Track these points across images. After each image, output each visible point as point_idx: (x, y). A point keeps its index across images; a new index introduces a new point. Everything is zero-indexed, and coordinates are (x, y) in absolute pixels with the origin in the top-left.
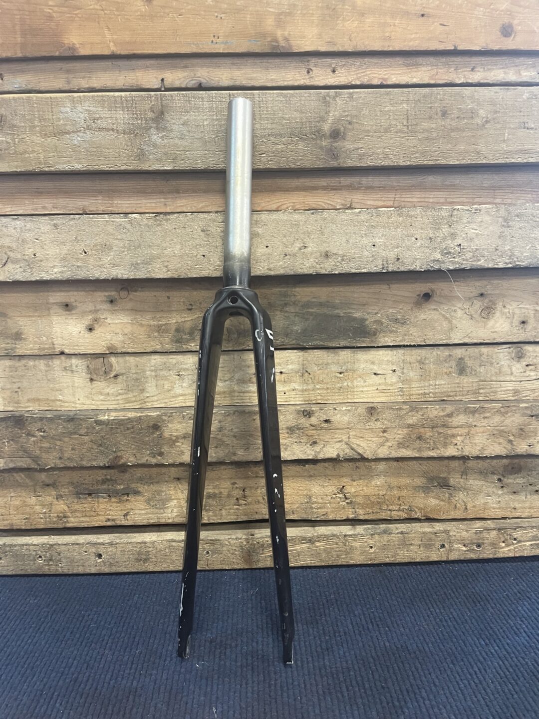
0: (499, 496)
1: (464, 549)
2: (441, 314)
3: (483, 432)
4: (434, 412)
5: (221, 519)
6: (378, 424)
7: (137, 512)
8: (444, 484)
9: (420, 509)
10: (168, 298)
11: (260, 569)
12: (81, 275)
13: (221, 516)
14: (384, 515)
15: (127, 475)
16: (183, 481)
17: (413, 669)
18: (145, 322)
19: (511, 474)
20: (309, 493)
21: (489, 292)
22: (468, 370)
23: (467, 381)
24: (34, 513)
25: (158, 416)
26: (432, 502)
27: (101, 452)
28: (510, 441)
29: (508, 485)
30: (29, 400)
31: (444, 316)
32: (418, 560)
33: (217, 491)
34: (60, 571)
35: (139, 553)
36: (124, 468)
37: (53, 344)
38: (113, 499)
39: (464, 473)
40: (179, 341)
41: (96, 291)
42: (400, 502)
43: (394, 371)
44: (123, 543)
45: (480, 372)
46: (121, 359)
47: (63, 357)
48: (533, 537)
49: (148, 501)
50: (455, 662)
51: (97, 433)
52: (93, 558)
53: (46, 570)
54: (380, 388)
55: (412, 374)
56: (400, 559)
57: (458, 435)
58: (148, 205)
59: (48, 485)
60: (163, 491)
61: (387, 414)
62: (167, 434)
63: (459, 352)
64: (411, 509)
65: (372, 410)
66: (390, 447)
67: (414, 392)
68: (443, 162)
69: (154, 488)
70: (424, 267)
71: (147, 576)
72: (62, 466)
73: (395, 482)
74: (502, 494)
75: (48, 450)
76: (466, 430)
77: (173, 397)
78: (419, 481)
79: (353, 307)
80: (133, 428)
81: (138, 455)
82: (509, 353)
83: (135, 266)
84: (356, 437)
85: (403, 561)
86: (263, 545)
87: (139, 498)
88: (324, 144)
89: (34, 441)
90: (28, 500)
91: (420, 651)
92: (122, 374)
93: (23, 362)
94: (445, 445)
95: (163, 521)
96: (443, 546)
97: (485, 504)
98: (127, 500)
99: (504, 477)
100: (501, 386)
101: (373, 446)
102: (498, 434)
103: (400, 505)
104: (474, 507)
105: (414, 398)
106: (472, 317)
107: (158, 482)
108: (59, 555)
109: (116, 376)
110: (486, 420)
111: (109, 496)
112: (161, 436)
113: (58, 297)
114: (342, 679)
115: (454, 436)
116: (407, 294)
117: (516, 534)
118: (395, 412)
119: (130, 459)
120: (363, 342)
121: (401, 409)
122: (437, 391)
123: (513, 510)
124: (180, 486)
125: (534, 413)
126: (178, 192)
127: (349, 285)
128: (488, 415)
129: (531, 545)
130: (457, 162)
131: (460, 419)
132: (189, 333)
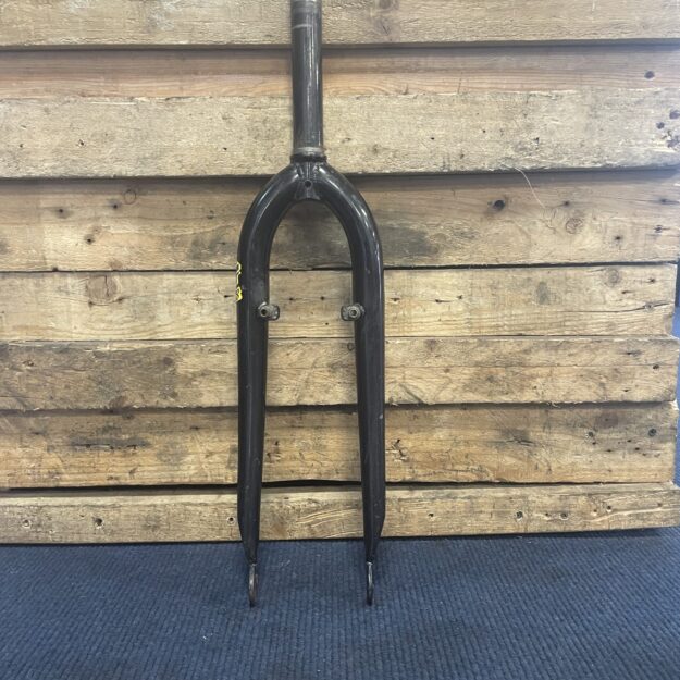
0: (590, 454)
1: (546, 518)
2: (517, 226)
3: (568, 373)
4: (508, 347)
6: (440, 361)
7: (146, 468)
8: (523, 440)
9: (493, 470)
10: (184, 203)
11: (295, 540)
12: (78, 171)
14: (448, 477)
15: (133, 423)
16: (202, 431)
17: (467, 643)
18: (155, 233)
19: (605, 428)
21: (577, 200)
22: (551, 298)
23: (549, 312)
24: (20, 468)
25: (171, 347)
26: (508, 461)
27: (102, 392)
28: (602, 385)
29: (601, 441)
30: (15, 328)
31: (520, 229)
32: (489, 532)
34: (50, 540)
35: (147, 519)
36: (128, 412)
37: (45, 259)
38: (117, 453)
39: (547, 425)
40: (197, 256)
41: (96, 193)
42: (469, 461)
43: (460, 297)
44: (128, 506)
45: (566, 301)
46: (127, 279)
47: (56, 275)
48: (633, 505)
49: (159, 455)
50: (520, 638)
51: (96, 367)
52: (91, 523)
53: (33, 538)
54: (444, 318)
55: (481, 302)
56: (467, 530)
57: (538, 376)
58: (160, 89)
59: (37, 434)
60: (177, 443)
61: (451, 349)
62: (181, 370)
63: (539, 274)
64: (481, 470)
65: (432, 344)
66: (454, 390)
67: (485, 325)
68: (518, 38)
69: (167, 439)
70: (493, 166)
71: (157, 548)
72: (53, 407)
73: (461, 435)
74: (594, 452)
75: (36, 388)
76: (548, 370)
77: (190, 327)
78: (491, 435)
79: (409, 217)
80: (140, 362)
81: (146, 397)
82: (601, 276)
83: (142, 160)
84: (413, 377)
85: (471, 533)
86: (299, 511)
87: (148, 451)
88: (372, 14)
89: (19, 377)
90: (13, 451)
91: (478, 625)
92: (128, 298)
93: (8, 280)
94: (522, 388)
95: (177, 481)
96: (520, 515)
97: (573, 464)
98: (133, 454)
99: (596, 431)
100: (592, 318)
101: (434, 388)
102: (588, 375)
103: (468, 464)
104: (560, 468)
105: (484, 331)
106: (555, 231)
107: (171, 432)
108: (50, 519)
109: (120, 300)
110: (572, 358)
111: (112, 448)
112: (174, 373)
113: (49, 200)
114: (378, 652)
115: (532, 377)
116: (475, 202)
117: (610, 502)
118: (460, 347)
119: (137, 401)
120: (423, 261)
121: (466, 343)
122: (512, 323)
123: (607, 473)
124: (198, 437)
125: (631, 349)
126: (196, 73)
127: (404, 191)
128: (575, 351)
129: (630, 515)
130: (534, 39)
131: (540, 356)
132: (209, 247)
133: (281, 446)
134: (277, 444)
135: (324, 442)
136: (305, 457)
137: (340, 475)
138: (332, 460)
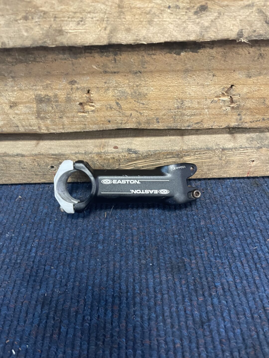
5: (63, 129)
13: (63, 125)
20: (181, 96)
33: (50, 94)
133: (94, 95)
134: (88, 92)
135: (144, 90)
136: (122, 106)
137: (160, 124)
138: (152, 109)
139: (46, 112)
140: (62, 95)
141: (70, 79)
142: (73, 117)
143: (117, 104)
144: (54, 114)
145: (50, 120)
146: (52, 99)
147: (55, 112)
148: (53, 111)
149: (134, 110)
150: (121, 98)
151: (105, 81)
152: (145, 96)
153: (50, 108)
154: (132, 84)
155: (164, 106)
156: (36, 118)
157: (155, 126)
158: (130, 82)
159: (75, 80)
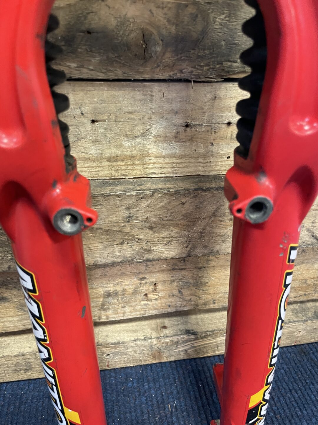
133: (160, 287)
134: (155, 284)
136: (184, 293)
137: (216, 304)
138: (210, 294)
139: (110, 304)
140: (130, 289)
141: (141, 277)
142: (136, 305)
143: (180, 292)
144: (118, 305)
145: (112, 310)
146: (120, 293)
147: (119, 303)
148: (117, 303)
149: (194, 295)
150: (184, 287)
151: (172, 275)
152: (205, 284)
153: (116, 301)
154: (195, 276)
155: (221, 290)
156: (99, 310)
157: (211, 306)
158: (194, 275)
159: (146, 277)
